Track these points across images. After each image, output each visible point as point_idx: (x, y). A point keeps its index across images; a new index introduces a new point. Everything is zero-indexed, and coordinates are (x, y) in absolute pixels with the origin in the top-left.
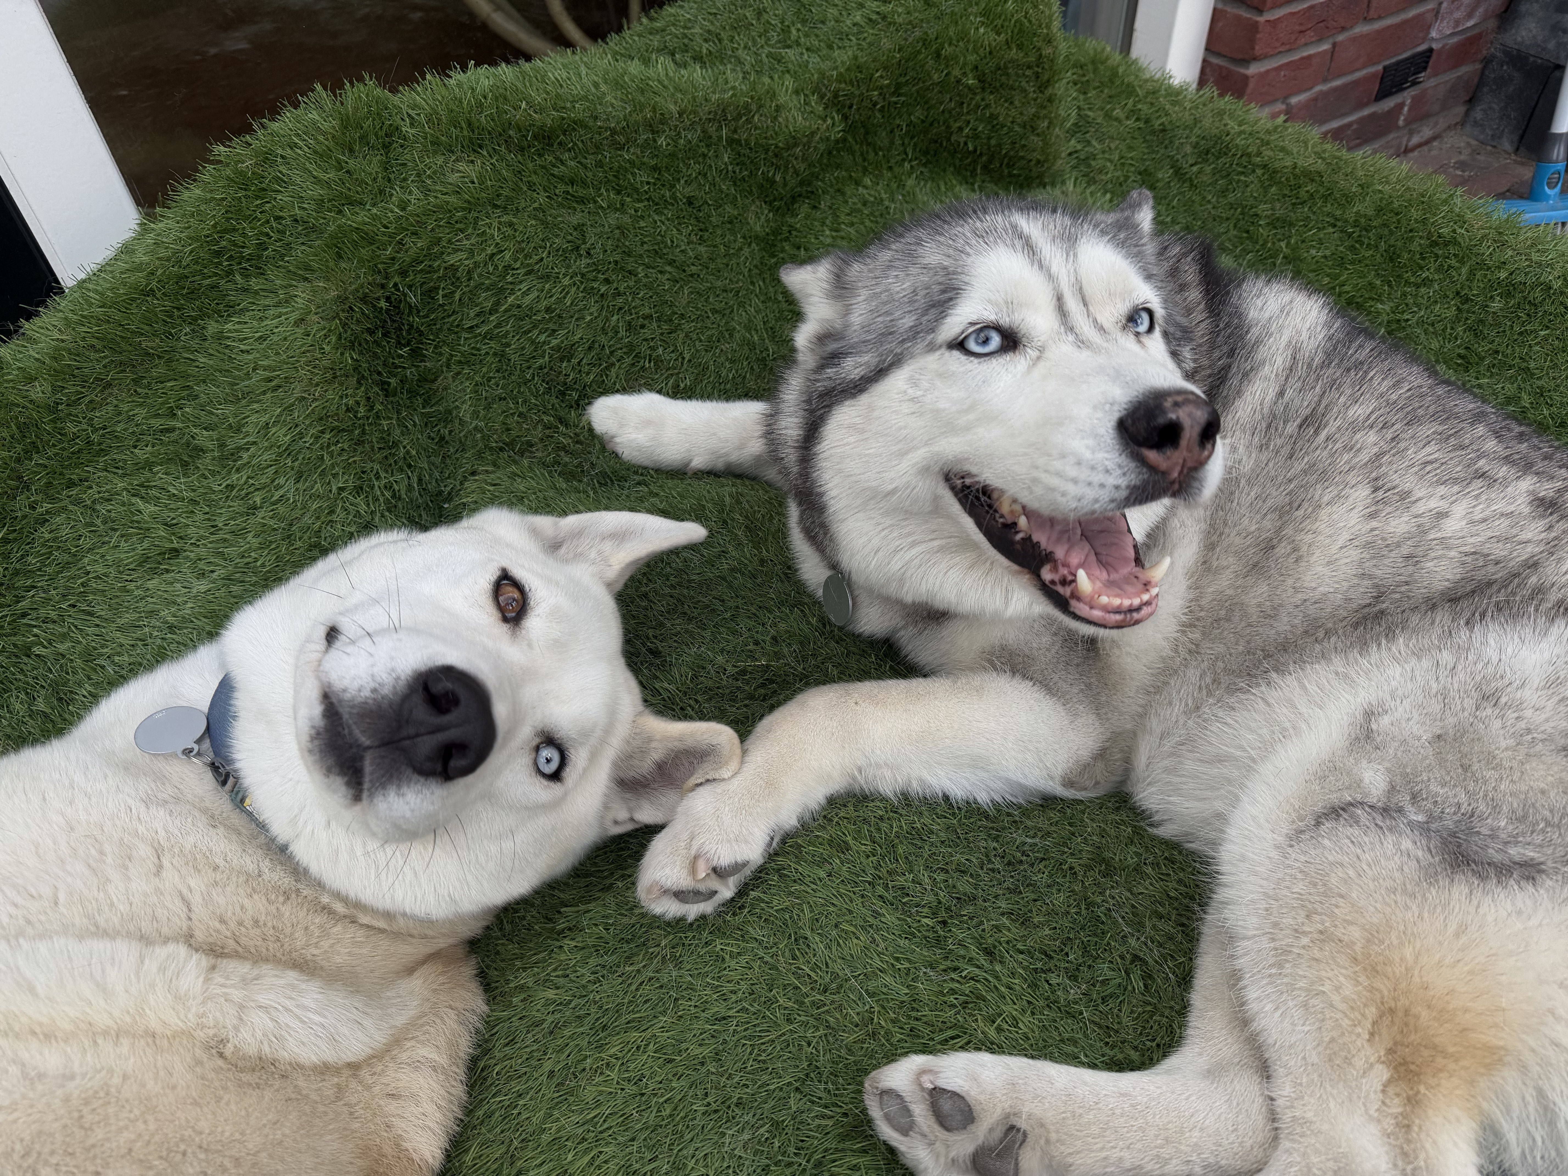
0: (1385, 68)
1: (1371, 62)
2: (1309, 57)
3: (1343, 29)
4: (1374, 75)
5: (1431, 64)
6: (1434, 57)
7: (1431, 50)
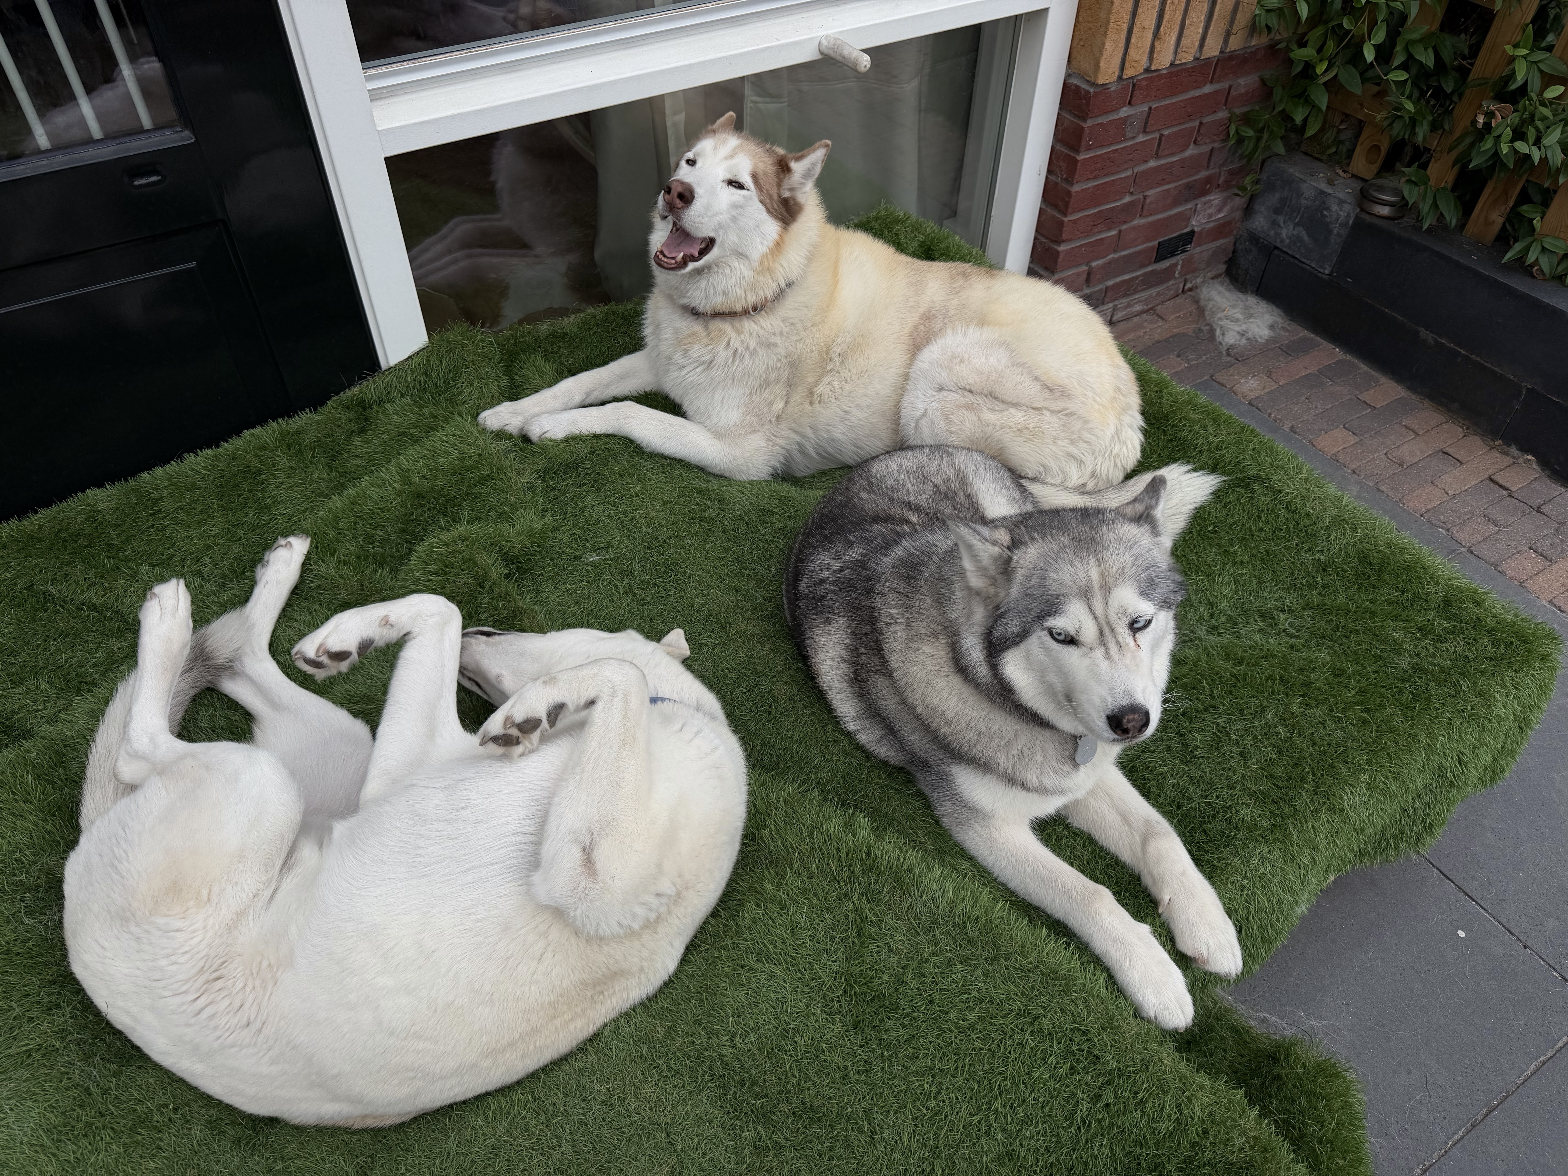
0: (1159, 243)
1: (1149, 240)
2: (1102, 239)
3: (1125, 222)
4: (1152, 248)
5: (1194, 239)
6: (1196, 236)
7: (1193, 232)
